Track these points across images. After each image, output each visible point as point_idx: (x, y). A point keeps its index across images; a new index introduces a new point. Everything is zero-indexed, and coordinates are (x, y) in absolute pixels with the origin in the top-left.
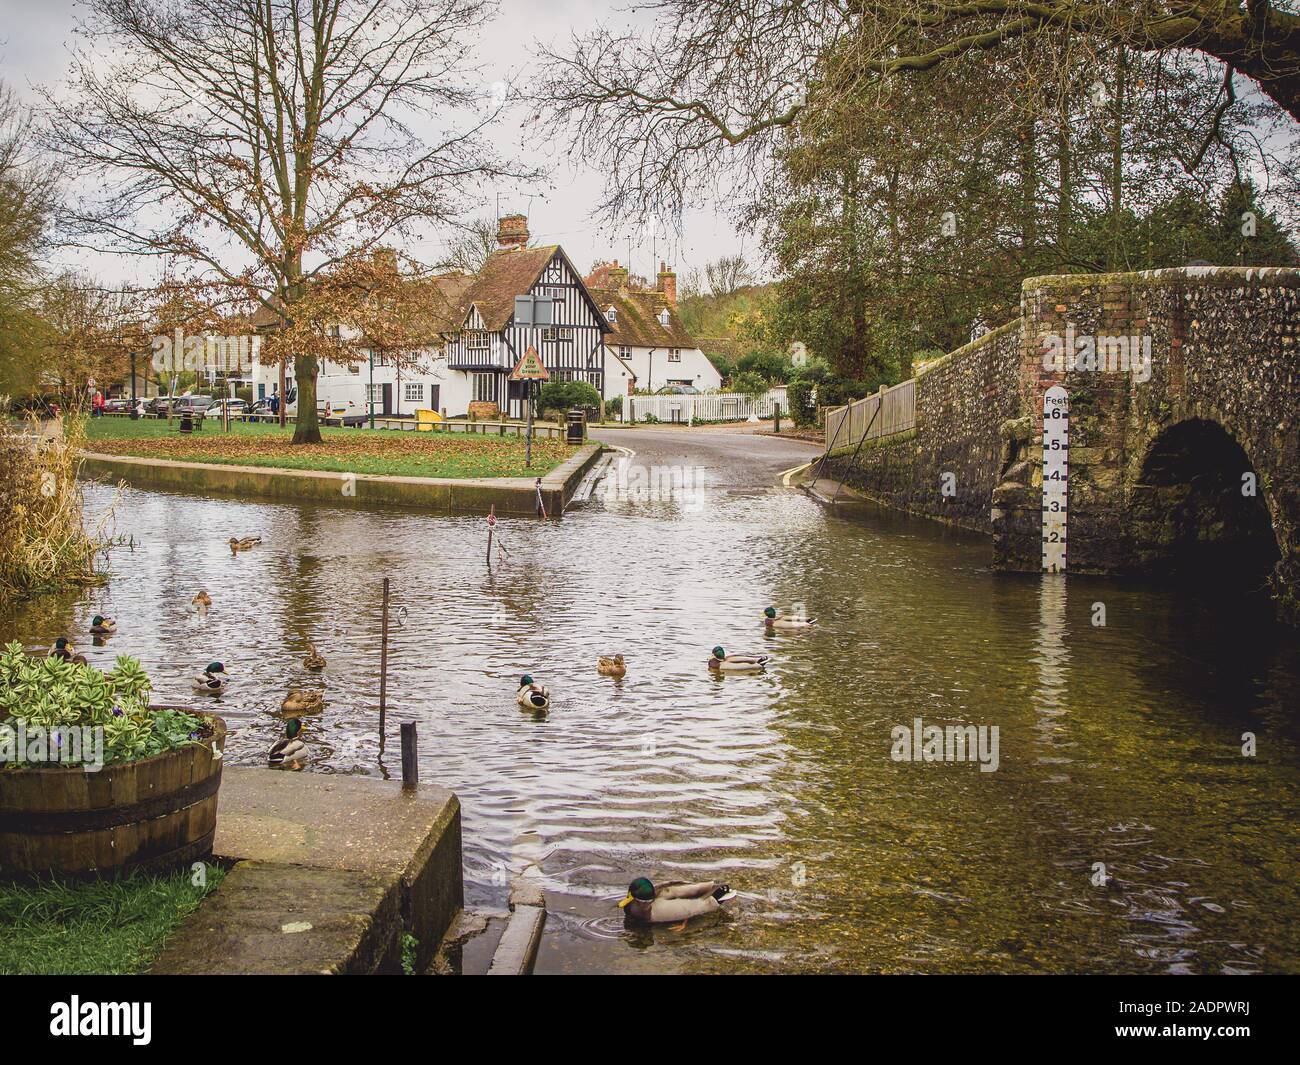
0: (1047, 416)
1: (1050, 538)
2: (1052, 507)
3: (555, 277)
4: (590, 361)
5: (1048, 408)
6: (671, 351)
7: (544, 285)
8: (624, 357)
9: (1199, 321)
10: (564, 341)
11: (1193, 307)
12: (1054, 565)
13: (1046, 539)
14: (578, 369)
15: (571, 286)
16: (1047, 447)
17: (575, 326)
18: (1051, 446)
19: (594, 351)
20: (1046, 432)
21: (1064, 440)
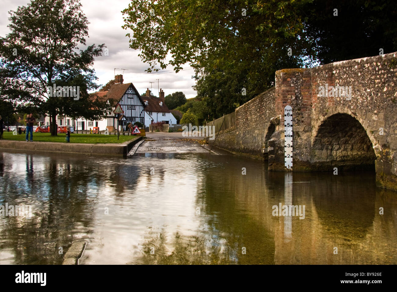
0: (286, 115)
1: (287, 156)
2: (287, 146)
3: (130, 92)
4: (140, 115)
5: (286, 113)
6: (163, 113)
7: (128, 94)
8: (150, 114)
9: (339, 80)
10: (133, 109)
11: (336, 75)
12: (289, 165)
13: (286, 157)
14: (137, 117)
15: (135, 94)
16: (286, 126)
17: (136, 105)
18: (287, 126)
19: (142, 112)
20: (285, 121)
21: (291, 123)
